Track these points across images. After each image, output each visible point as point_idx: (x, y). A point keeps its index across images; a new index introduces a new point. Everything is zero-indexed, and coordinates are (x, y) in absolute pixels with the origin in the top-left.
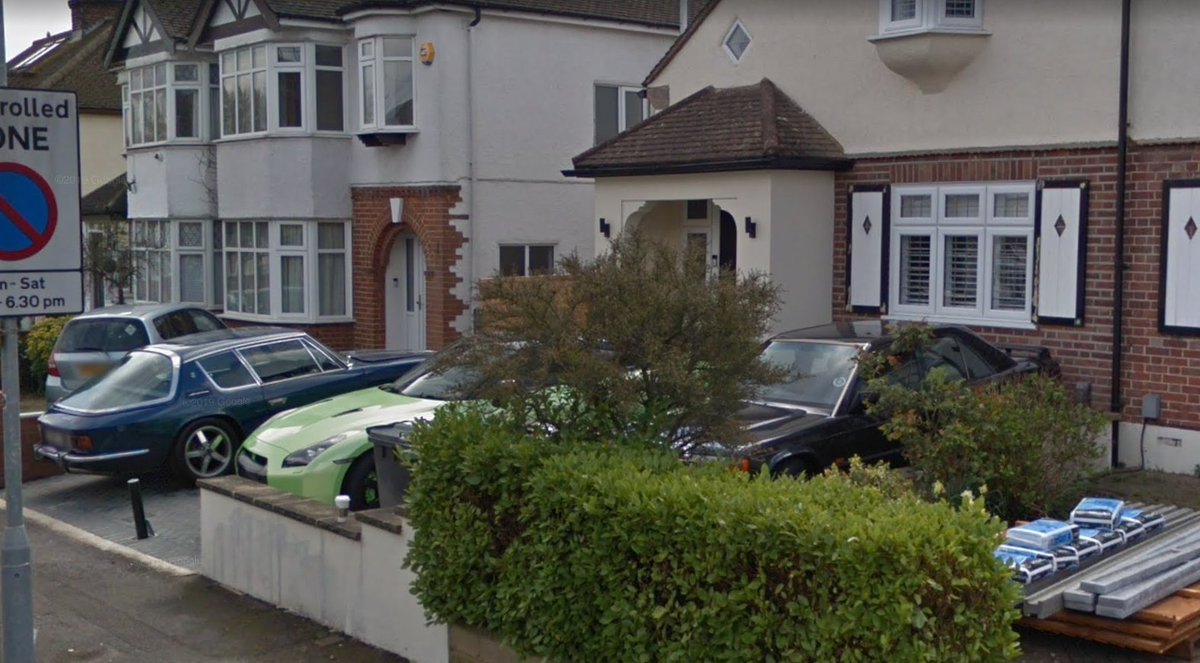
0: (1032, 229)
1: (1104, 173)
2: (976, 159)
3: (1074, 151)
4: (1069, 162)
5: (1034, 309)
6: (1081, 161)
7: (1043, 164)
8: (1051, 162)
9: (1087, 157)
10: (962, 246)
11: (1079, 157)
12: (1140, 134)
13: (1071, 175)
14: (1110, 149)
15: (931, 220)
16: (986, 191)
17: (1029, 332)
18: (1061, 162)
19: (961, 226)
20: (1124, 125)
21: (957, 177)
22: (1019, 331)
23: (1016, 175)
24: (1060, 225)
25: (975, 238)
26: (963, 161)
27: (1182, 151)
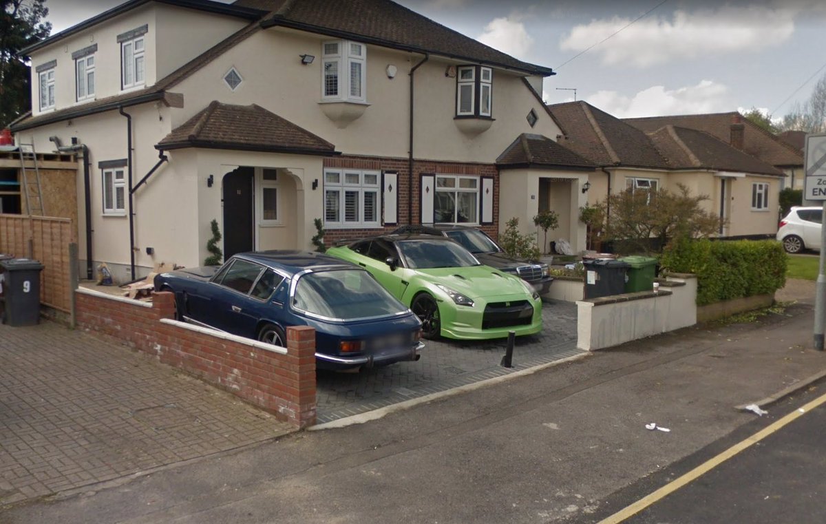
0: (380, 189)
1: (403, 169)
2: (359, 160)
3: (392, 160)
4: (391, 164)
5: (382, 220)
6: (395, 164)
7: (383, 164)
8: (386, 164)
9: (397, 163)
10: (351, 196)
11: (394, 162)
12: (415, 156)
13: (392, 169)
14: (405, 160)
15: (340, 184)
16: (361, 173)
17: (380, 230)
18: (388, 164)
19: (352, 187)
20: (411, 153)
21: (351, 166)
22: (377, 229)
23: (373, 168)
24: (390, 188)
25: (358, 192)
26: (354, 160)
27: (424, 164)
